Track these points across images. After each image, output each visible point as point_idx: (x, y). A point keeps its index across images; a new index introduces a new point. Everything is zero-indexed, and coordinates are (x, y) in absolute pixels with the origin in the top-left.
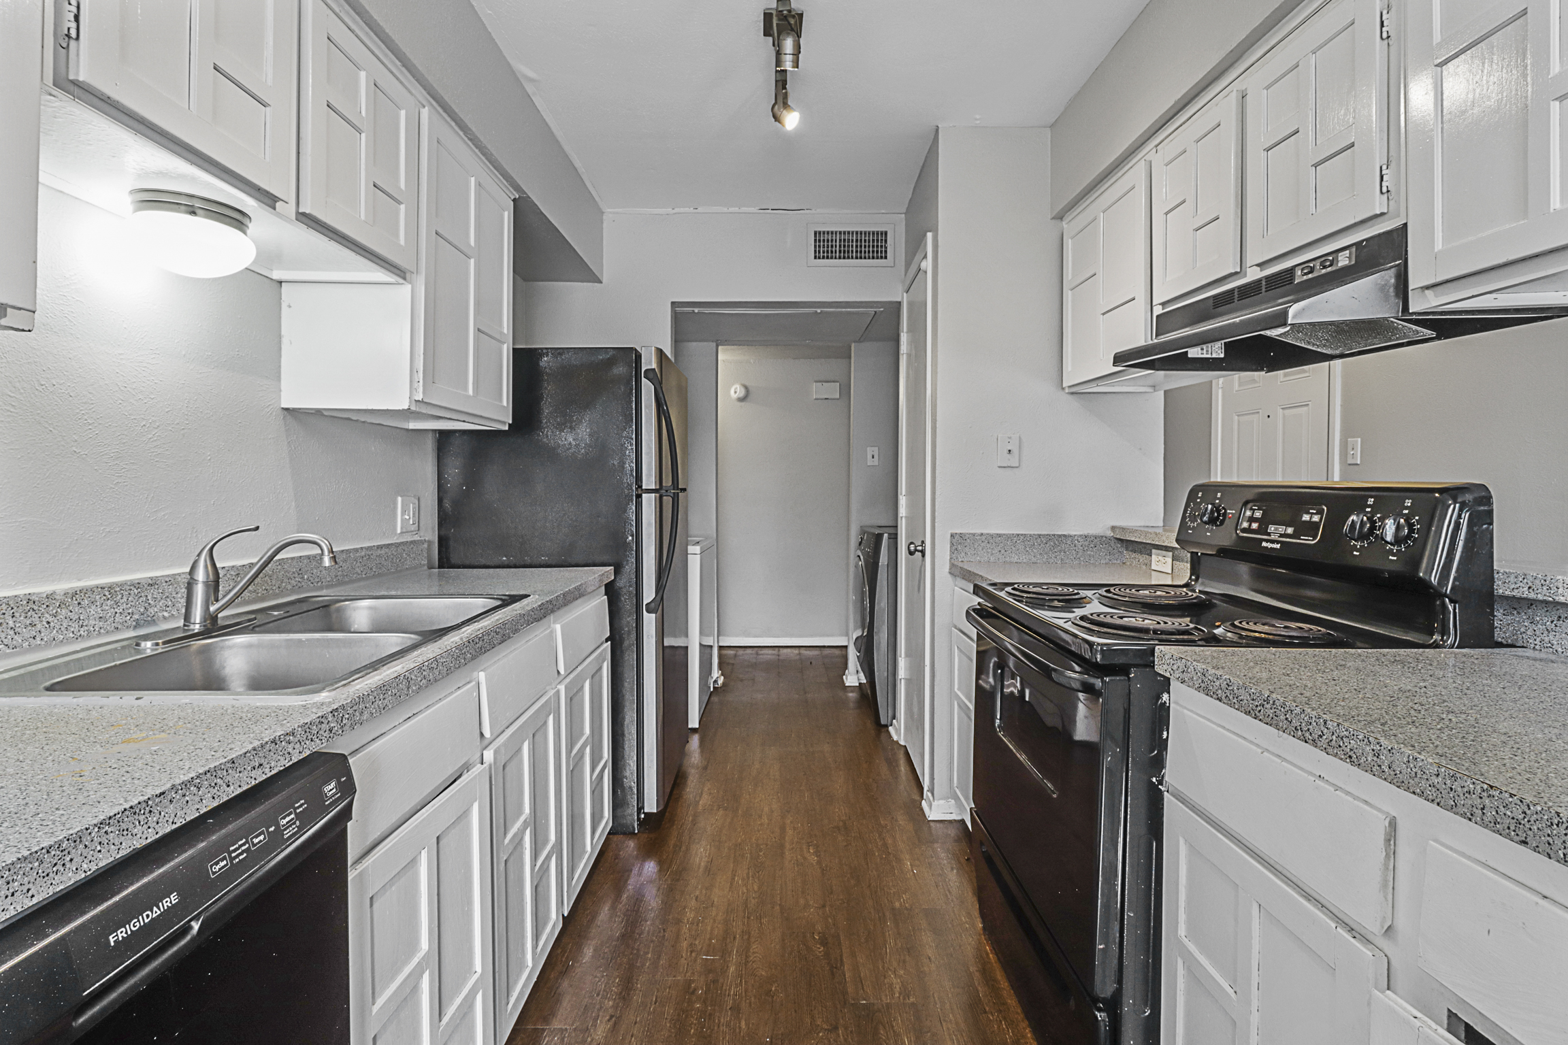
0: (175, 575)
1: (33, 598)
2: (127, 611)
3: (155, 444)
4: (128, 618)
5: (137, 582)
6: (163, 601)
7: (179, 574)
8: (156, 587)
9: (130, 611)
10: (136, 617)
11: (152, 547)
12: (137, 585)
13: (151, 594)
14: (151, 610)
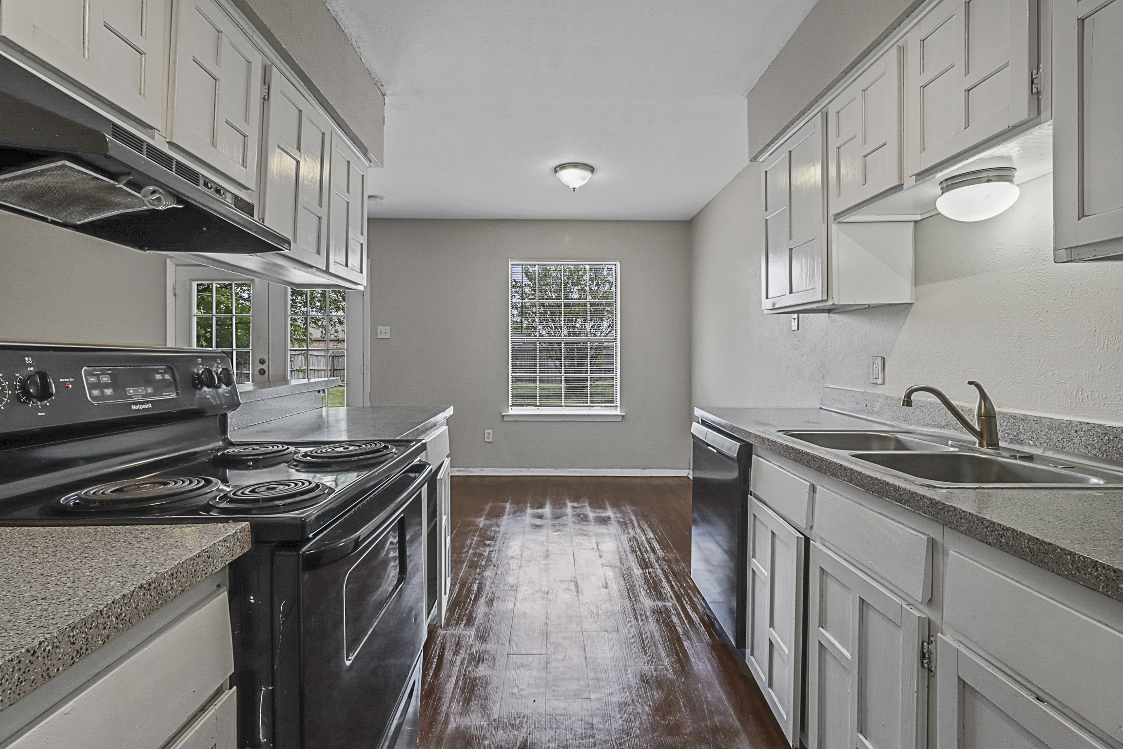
0: (1041, 417)
1: (964, 409)
2: (1006, 431)
3: (1045, 324)
4: (1006, 435)
5: (1014, 415)
6: (1029, 433)
7: (1045, 418)
8: (1027, 422)
9: (1008, 432)
10: (1011, 437)
11: (1043, 396)
12: (1014, 417)
13: (1022, 425)
14: (1021, 436)
